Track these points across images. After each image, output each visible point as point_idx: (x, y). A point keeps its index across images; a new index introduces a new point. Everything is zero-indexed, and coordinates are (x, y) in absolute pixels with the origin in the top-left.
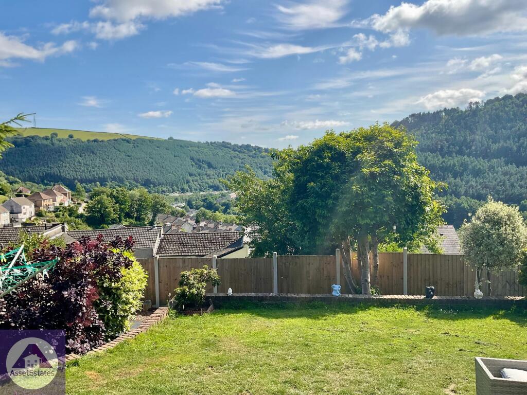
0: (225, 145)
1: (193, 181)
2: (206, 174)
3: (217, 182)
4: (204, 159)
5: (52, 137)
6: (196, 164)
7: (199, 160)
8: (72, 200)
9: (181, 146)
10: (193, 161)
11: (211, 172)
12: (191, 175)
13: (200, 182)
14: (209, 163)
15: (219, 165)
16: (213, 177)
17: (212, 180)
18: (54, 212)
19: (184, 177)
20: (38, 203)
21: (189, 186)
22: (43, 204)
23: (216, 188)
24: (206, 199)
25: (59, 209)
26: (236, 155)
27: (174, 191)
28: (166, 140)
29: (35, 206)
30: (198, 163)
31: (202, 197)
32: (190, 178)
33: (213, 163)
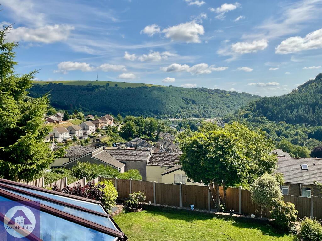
0: (203, 90)
1: (183, 112)
2: (191, 108)
3: (197, 112)
4: (190, 98)
5: (106, 86)
6: (185, 101)
7: (187, 99)
8: (115, 123)
9: (177, 91)
10: (184, 99)
11: (194, 106)
12: (182, 108)
13: (187, 112)
14: (193, 101)
15: (200, 102)
16: (195, 109)
17: (194, 111)
18: (105, 130)
19: (178, 109)
20: (97, 125)
21: (181, 115)
22: (100, 125)
23: (197, 116)
24: (191, 123)
25: (108, 128)
26: (210, 96)
27: (172, 117)
28: (168, 87)
29: (96, 126)
30: (187, 101)
31: (188, 122)
32: (181, 110)
33: (196, 100)
